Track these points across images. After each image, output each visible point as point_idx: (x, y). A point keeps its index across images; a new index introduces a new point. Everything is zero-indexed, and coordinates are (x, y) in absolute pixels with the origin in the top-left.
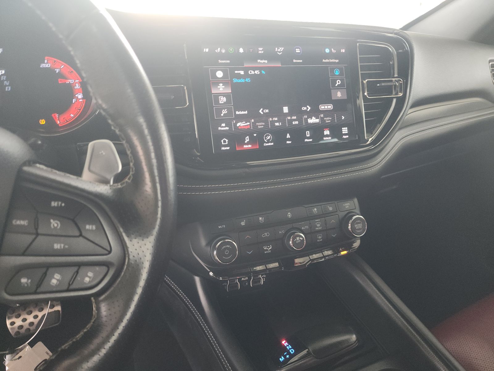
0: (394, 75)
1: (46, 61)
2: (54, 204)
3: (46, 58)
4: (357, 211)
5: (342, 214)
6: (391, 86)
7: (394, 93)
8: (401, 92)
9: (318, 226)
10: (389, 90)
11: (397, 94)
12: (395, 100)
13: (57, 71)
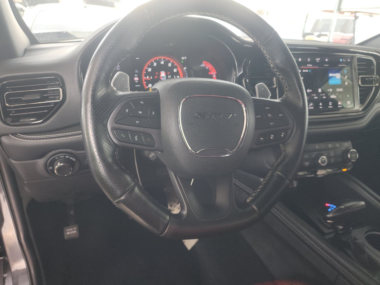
0: (374, 73)
1: (203, 63)
2: (267, 108)
3: (203, 62)
4: (351, 147)
5: (344, 149)
6: (373, 80)
7: (374, 83)
8: (377, 83)
9: (332, 154)
10: (371, 82)
11: (375, 84)
12: (374, 88)
13: (207, 68)
